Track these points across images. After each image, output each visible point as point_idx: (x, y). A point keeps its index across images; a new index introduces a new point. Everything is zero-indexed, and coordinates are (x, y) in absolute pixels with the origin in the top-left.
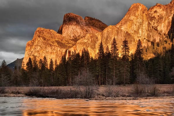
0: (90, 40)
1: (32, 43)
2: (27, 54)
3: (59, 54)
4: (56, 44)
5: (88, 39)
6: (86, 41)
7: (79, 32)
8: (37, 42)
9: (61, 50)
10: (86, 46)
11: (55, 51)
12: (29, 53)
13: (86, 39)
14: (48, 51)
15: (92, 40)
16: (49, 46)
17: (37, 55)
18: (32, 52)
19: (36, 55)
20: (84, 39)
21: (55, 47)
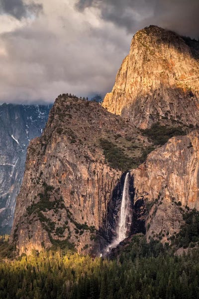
0: (177, 154)
1: (43, 145)
2: (29, 177)
3: (105, 185)
4: (100, 154)
5: (172, 151)
6: (167, 155)
7: (168, 103)
8: (55, 149)
9: (111, 174)
10: (167, 169)
11: (96, 178)
12: (33, 177)
13: (168, 150)
14: (79, 175)
15: (180, 153)
16: (82, 162)
17: (54, 185)
18: (42, 173)
19: (51, 183)
20: (164, 151)
21: (98, 164)
